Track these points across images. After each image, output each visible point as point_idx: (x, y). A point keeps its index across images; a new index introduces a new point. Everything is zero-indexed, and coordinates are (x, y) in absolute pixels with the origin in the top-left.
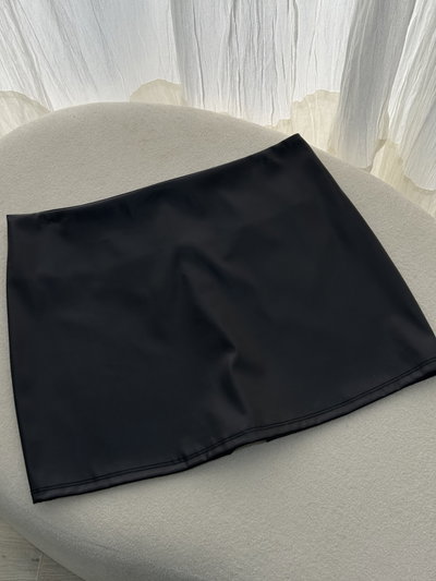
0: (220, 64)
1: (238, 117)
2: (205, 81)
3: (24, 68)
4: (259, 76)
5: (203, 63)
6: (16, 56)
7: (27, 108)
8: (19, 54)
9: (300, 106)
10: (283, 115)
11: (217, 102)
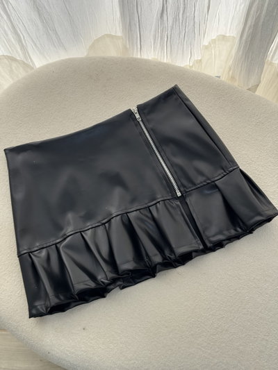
0: (153, 29)
1: (165, 61)
2: (142, 40)
3: (14, 42)
4: (182, 36)
5: (141, 29)
6: (7, 35)
7: (14, 65)
8: (9, 33)
9: (206, 47)
10: (197, 57)
11: (150, 53)
